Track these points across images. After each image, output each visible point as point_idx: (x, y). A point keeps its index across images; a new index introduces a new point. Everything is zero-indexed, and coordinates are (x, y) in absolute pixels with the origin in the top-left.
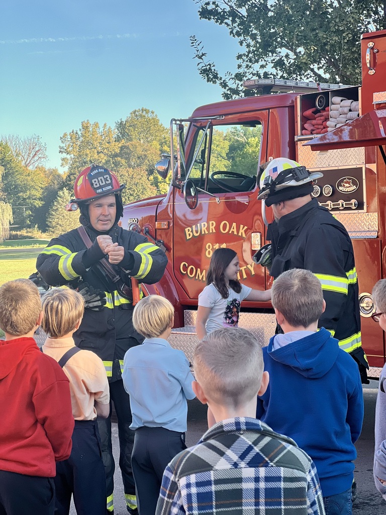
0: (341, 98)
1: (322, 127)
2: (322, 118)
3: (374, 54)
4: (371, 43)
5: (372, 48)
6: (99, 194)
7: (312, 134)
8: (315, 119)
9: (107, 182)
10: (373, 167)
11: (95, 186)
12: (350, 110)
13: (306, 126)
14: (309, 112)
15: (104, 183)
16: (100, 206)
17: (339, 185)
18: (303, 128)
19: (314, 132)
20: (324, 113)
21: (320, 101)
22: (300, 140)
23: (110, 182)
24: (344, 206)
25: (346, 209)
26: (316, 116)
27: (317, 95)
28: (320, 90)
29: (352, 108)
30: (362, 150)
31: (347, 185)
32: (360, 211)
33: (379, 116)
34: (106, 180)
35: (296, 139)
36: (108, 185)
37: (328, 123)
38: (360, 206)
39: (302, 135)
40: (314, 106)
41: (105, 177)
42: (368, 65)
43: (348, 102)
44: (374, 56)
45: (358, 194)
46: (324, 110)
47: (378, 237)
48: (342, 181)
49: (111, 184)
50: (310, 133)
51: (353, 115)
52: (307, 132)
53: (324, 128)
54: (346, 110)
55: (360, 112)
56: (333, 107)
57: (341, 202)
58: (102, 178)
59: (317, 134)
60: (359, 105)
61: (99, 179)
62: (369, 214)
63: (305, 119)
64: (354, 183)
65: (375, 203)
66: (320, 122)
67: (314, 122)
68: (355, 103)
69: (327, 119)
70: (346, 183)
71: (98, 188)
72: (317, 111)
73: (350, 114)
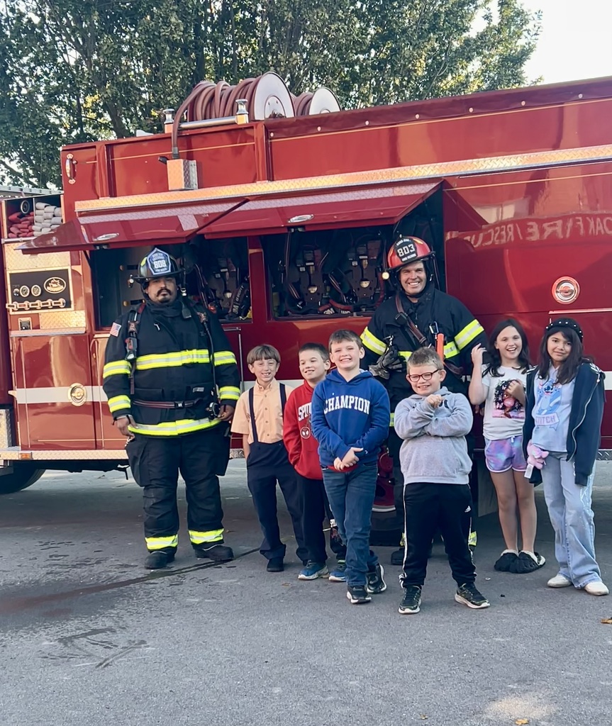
0: (45, 204)
1: (28, 230)
2: (27, 222)
3: (73, 165)
4: (70, 155)
5: (71, 160)
6: (404, 262)
7: (18, 237)
8: (20, 223)
9: (411, 251)
10: (78, 269)
11: (400, 255)
12: (54, 216)
13: (12, 229)
14: (14, 216)
15: (408, 252)
16: (408, 271)
17: (47, 285)
18: (9, 231)
19: (20, 235)
20: (29, 218)
21: (24, 206)
22: (6, 243)
23: (414, 250)
24: (53, 305)
25: (54, 307)
26: (21, 220)
27: (20, 200)
28: (23, 194)
29: (56, 214)
30: (68, 254)
31: (54, 285)
32: (68, 309)
33: (81, 222)
34: (410, 249)
35: (2, 242)
36: (413, 253)
37: (34, 227)
38: (68, 305)
39: (8, 238)
40: (20, 211)
41: (409, 246)
42: (69, 175)
43: (51, 208)
44: (73, 166)
45: (65, 294)
46: (28, 214)
47: (86, 332)
48: (50, 281)
49: (415, 252)
50: (15, 236)
51: (57, 220)
52: (13, 235)
53: (30, 231)
54: (50, 215)
55: (64, 217)
56: (37, 212)
57: (49, 301)
58: (406, 247)
59: (23, 237)
60: (61, 211)
61: (404, 248)
62: (77, 312)
63: (10, 223)
64: (62, 283)
65: (82, 300)
66: (26, 226)
67: (20, 226)
68: (58, 209)
69: (32, 223)
70: (54, 283)
71: (403, 257)
72: (22, 216)
73: (54, 220)
